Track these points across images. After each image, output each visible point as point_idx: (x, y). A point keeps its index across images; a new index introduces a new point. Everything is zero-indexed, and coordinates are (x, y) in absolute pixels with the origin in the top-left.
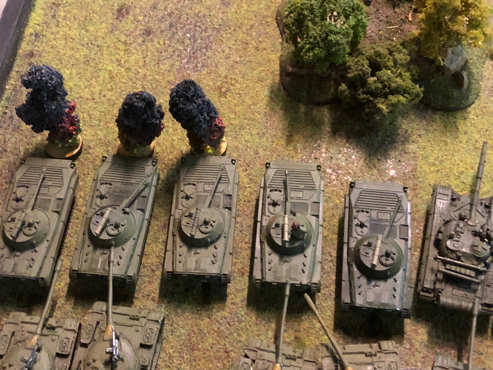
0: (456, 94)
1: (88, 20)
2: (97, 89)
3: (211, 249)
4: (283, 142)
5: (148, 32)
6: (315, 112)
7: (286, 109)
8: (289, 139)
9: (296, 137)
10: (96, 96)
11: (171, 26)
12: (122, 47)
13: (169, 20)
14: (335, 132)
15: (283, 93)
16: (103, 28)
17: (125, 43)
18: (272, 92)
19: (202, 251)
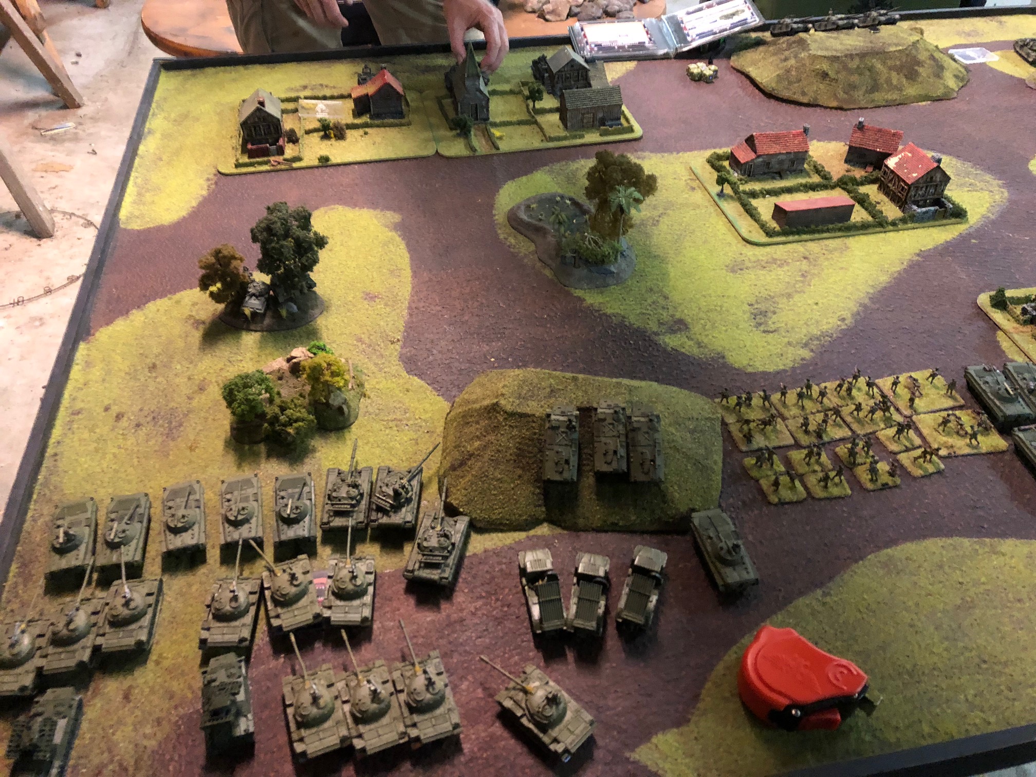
0: (341, 418)
1: (95, 426)
2: (105, 465)
3: (190, 532)
4: (235, 468)
5: (138, 425)
6: (255, 448)
7: (235, 450)
8: (239, 466)
9: (243, 464)
10: (105, 470)
11: (154, 418)
12: (121, 437)
13: (152, 415)
14: (269, 456)
15: (233, 441)
16: (106, 429)
17: (123, 434)
18: (226, 442)
19: (184, 534)
